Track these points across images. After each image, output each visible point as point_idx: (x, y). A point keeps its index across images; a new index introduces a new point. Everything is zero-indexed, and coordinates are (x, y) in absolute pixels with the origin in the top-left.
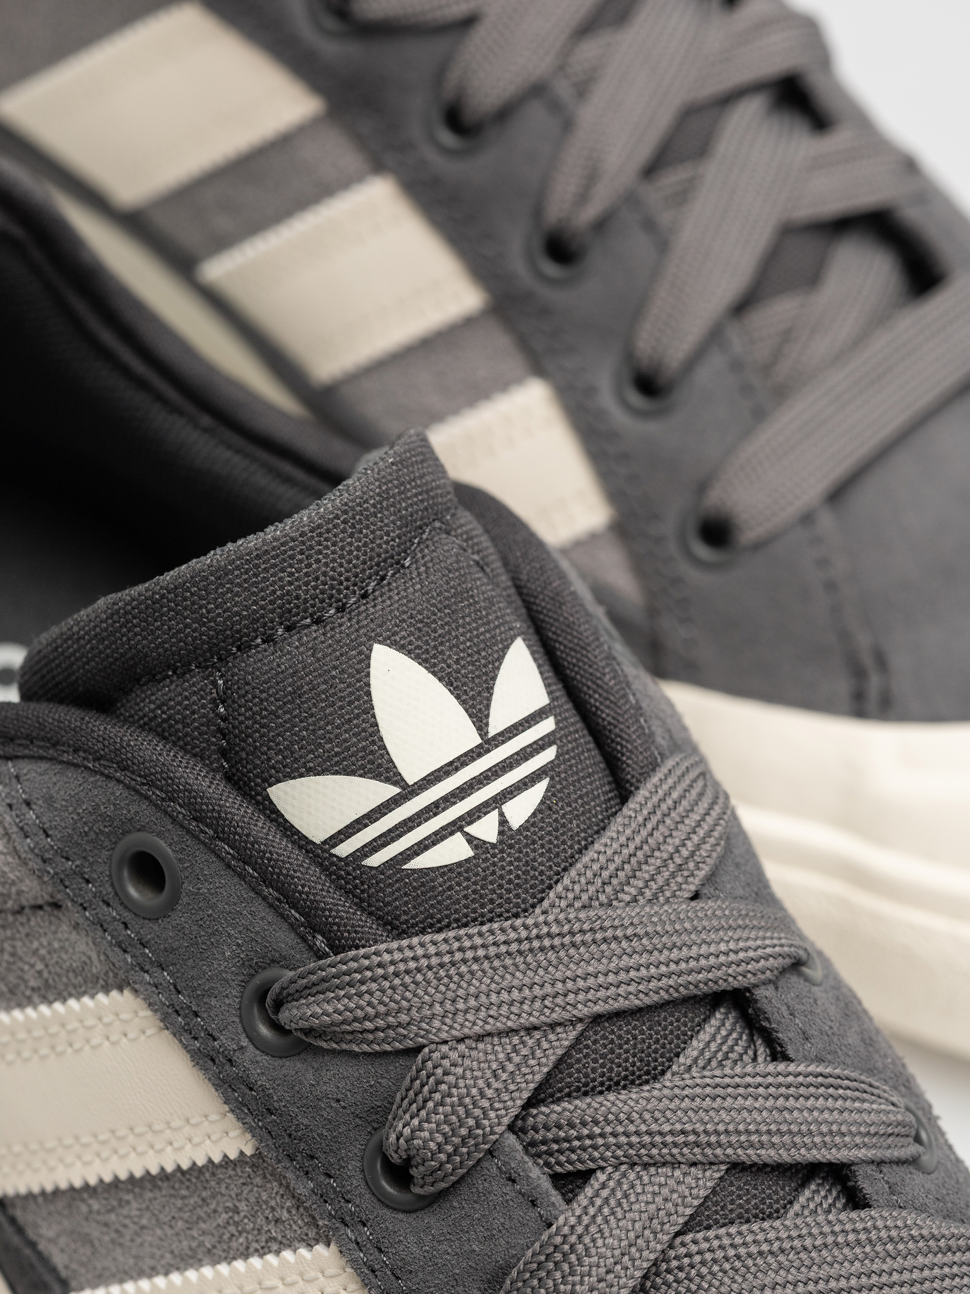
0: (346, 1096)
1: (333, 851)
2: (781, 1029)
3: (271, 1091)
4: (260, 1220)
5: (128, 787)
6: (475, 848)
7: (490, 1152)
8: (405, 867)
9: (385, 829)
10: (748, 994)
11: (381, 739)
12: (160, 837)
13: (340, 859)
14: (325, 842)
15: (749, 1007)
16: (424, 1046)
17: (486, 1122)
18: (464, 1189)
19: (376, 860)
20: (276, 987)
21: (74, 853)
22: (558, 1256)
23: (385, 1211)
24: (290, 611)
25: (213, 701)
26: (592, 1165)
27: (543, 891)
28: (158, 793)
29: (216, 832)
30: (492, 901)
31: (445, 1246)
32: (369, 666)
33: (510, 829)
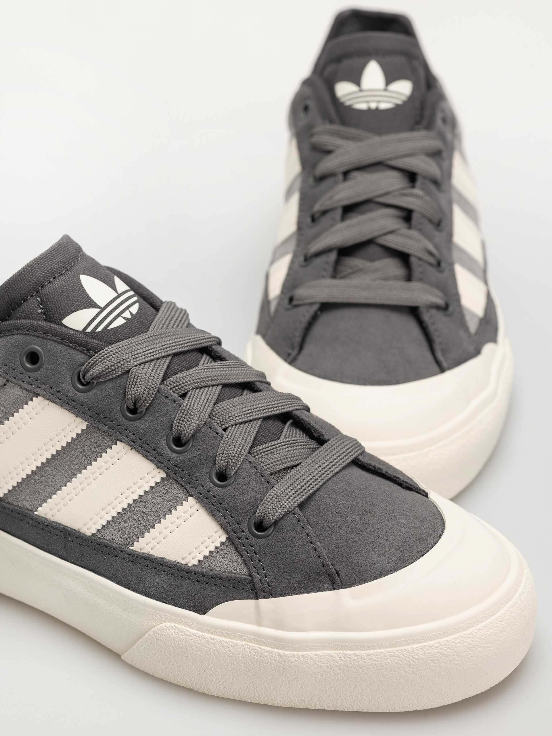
0: (112, 393)
1: (86, 331)
2: (223, 354)
3: (88, 402)
4: (93, 449)
5: (21, 334)
6: (126, 320)
7: (158, 391)
8: (108, 329)
9: (99, 320)
10: (210, 349)
11: (90, 298)
12: (35, 345)
13: (89, 333)
14: (83, 330)
15: (212, 352)
16: (131, 369)
17: (153, 386)
18: (154, 405)
19: (99, 329)
20: (82, 371)
21: (8, 362)
22: (185, 412)
23: (132, 422)
24: (53, 273)
25: (38, 305)
26: (186, 391)
27: (148, 328)
28: (31, 331)
29: (52, 334)
30: (135, 332)
31: (153, 423)
32: (80, 281)
33: (133, 314)
